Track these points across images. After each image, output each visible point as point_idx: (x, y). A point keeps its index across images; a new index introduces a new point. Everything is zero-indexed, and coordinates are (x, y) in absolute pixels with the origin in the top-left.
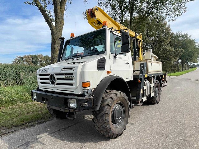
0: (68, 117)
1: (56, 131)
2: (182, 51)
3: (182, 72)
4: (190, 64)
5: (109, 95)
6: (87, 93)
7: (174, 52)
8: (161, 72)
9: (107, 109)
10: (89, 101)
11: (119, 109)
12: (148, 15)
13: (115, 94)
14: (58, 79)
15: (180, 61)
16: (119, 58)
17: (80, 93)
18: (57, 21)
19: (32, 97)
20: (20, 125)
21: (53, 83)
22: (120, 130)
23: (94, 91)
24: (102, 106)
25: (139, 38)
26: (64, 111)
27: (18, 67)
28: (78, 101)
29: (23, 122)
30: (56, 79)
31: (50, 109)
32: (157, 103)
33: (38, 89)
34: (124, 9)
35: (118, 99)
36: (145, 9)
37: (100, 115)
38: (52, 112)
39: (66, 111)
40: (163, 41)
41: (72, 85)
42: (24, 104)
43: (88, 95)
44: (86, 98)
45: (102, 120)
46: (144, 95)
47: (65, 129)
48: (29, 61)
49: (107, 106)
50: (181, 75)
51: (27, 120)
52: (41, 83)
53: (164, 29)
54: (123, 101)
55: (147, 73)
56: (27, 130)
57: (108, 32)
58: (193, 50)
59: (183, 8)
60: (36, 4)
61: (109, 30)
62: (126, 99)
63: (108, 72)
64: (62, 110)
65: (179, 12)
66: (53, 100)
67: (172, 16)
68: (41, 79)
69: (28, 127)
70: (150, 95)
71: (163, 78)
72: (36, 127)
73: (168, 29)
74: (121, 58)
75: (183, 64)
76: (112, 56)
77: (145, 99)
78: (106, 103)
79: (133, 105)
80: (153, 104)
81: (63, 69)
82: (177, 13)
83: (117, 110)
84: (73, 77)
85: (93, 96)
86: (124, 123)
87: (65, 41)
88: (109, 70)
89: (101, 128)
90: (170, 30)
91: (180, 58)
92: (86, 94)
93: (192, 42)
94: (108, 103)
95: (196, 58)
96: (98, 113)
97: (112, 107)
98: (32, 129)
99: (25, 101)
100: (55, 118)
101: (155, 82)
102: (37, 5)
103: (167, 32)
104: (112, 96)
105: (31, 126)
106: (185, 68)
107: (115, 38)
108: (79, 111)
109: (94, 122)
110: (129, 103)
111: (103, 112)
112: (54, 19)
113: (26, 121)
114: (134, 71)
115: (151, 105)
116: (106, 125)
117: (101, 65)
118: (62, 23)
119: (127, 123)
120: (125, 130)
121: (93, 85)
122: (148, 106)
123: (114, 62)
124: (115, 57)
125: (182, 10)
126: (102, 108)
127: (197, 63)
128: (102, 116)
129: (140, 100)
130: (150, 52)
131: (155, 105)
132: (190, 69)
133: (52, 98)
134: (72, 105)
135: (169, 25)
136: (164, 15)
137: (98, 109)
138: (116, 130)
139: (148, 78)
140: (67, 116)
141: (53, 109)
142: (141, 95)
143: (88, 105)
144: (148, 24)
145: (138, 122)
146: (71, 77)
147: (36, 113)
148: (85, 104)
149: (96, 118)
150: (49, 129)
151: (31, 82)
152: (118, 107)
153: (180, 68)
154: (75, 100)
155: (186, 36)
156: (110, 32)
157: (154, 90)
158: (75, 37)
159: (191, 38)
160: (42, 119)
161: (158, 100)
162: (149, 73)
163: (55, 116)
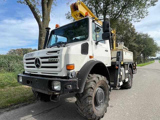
0: (52, 99)
1: (40, 113)
2: (144, 46)
3: (144, 64)
4: (149, 58)
5: (92, 78)
6: (72, 75)
7: (138, 47)
8: (133, 61)
9: (90, 91)
10: (73, 83)
11: (101, 92)
12: (118, 17)
13: (97, 78)
14: (43, 63)
15: (142, 55)
16: (100, 45)
17: (64, 76)
18: (44, 17)
19: (18, 81)
20: (6, 108)
21: (38, 66)
22: (101, 112)
23: (78, 74)
24: (86, 89)
25: (113, 33)
26: (47, 94)
27: (10, 57)
28: (62, 83)
29: (9, 104)
30: (41, 63)
31: (35, 92)
32: (130, 88)
33: (24, 73)
34: (99, 12)
35: (100, 83)
36: (115, 12)
37: (83, 98)
38: (37, 94)
39: (50, 94)
40: (129, 38)
41: (56, 67)
42: (12, 88)
43: (72, 77)
44: (70, 80)
45: (85, 102)
46: (121, 80)
47: (48, 111)
48: (21, 53)
49: (90, 89)
50: (144, 66)
51: (13, 102)
52: (27, 67)
53: (130, 29)
54: (104, 85)
55: (122, 61)
56: (12, 112)
57: (91, 21)
58: (152, 46)
59: (146, 12)
60: (27, 2)
61: (91, 19)
62: (107, 83)
63: (91, 57)
64: (46, 93)
65: (143, 15)
66: (37, 82)
67: (137, 18)
68: (27, 63)
69: (13, 109)
70: (125, 80)
71: (134, 66)
72: (21, 109)
73: (133, 29)
74: (101, 45)
75: (144, 57)
76: (94, 42)
77: (121, 83)
78: (89, 86)
79: (112, 88)
80: (127, 89)
81: (48, 52)
82: (141, 16)
83: (99, 93)
84: (58, 60)
85: (77, 78)
86: (105, 106)
87: (50, 31)
88: (92, 55)
89: (84, 111)
90: (135, 30)
91: (142, 52)
92: (71, 77)
93: (151, 40)
94: (92, 86)
95: (155, 53)
96: (81, 95)
97: (95, 90)
98: (16, 111)
99: (14, 85)
100: (40, 100)
101: (128, 69)
102: (28, 4)
103: (133, 32)
104: (95, 79)
105: (17, 108)
106: (146, 61)
107: (96, 27)
108: (63, 93)
109: (77, 104)
110: (109, 87)
111: (87, 95)
112: (42, 16)
113: (12, 104)
114: (112, 58)
115: (125, 90)
116: (89, 108)
117: (85, 50)
118: (49, 20)
119: (108, 105)
120: (106, 112)
121: (77, 69)
122: (123, 90)
123: (96, 48)
124: (97, 44)
125: (145, 14)
126: (85, 91)
127: (155, 57)
128: (85, 99)
129: (118, 85)
130: (122, 44)
131: (129, 90)
132: (150, 62)
133: (36, 81)
134: (56, 88)
135: (134, 26)
136: (130, 18)
137: (82, 91)
138: (98, 112)
139: (123, 65)
140: (50, 98)
141: (37, 92)
142: (118, 80)
143: (73, 87)
144: (118, 25)
145: (117, 104)
146: (55, 60)
147: (22, 95)
148: (69, 87)
149: (79, 101)
150: (33, 111)
151: (20, 69)
152: (100, 90)
153: (142, 60)
154: (60, 82)
155: (146, 35)
156: (92, 21)
157: (128, 76)
158: (59, 27)
159: (150, 37)
160: (27, 101)
161: (131, 85)
162: (124, 61)
163: (40, 98)
